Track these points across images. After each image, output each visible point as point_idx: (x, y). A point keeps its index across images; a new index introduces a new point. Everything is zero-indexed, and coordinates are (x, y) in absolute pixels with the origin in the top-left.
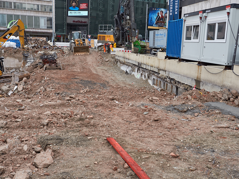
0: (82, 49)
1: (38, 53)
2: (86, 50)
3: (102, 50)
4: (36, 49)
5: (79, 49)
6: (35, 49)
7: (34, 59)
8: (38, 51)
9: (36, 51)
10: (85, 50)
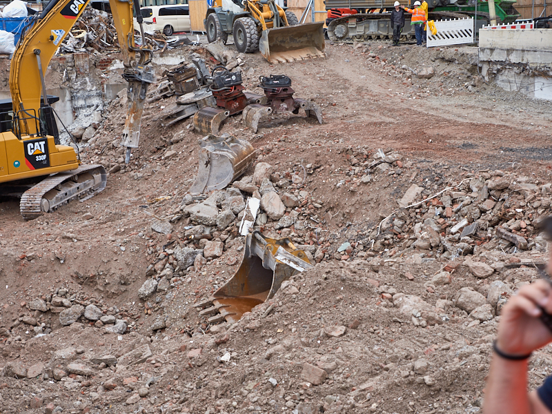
0: (292, 39)
1: (112, 68)
2: (305, 39)
3: (351, 34)
4: (99, 50)
5: (280, 39)
6: (96, 51)
7: (101, 96)
8: (109, 62)
9: (102, 61)
10: (302, 39)
